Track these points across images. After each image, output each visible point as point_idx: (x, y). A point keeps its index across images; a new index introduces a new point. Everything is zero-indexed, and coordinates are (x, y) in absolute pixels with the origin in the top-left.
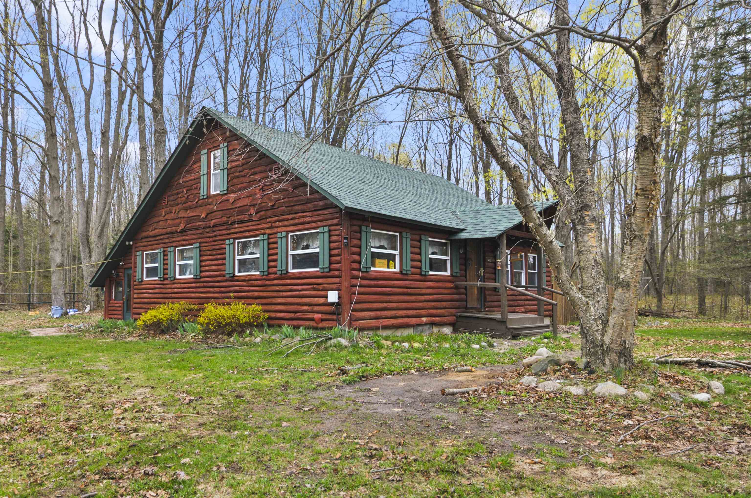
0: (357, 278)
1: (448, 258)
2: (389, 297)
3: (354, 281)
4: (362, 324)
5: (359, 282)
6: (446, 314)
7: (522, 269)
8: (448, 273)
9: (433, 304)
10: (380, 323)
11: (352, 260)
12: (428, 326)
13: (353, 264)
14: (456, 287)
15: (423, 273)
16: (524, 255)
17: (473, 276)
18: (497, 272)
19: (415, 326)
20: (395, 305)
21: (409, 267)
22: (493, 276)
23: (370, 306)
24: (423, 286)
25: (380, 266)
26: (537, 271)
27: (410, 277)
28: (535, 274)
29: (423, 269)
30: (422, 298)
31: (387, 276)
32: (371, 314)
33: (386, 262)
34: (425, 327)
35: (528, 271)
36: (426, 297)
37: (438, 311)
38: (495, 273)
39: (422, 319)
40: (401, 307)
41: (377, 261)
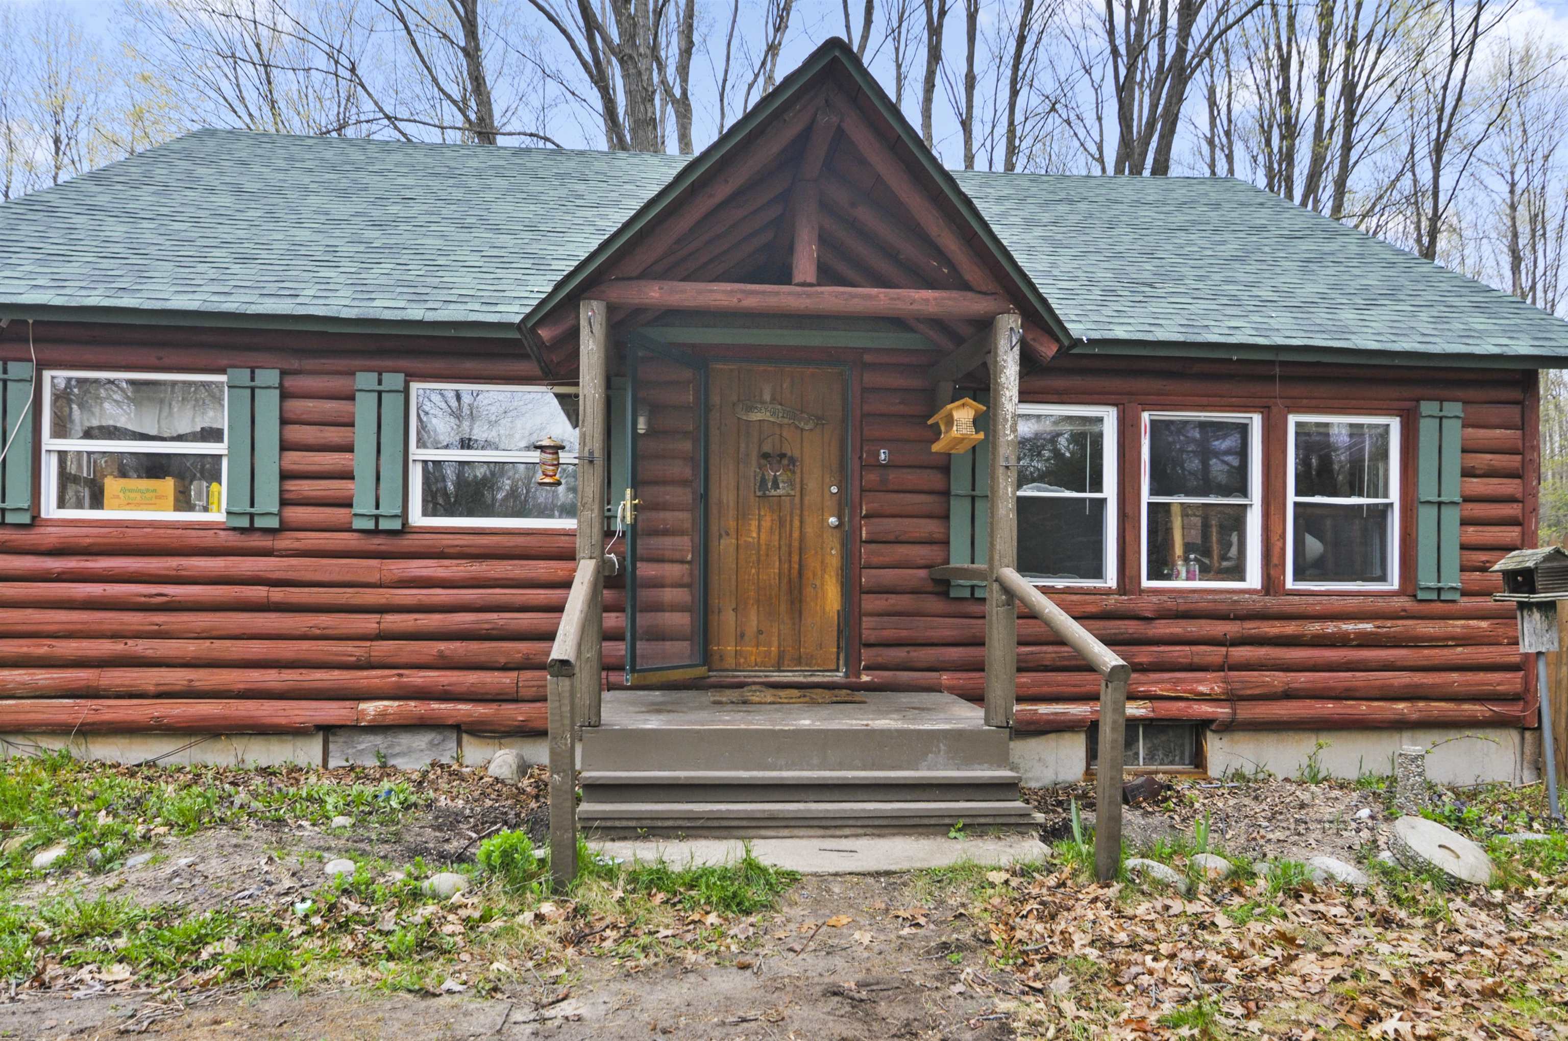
2: (157, 618)
6: (524, 692)
7: (1242, 489)
12: (424, 737)
15: (358, 524)
16: (1256, 422)
17: (810, 530)
18: (959, 511)
19: (327, 730)
20: (191, 648)
21: (268, 500)
22: (930, 527)
23: (41, 648)
24: (374, 578)
25: (130, 505)
26: (1394, 495)
27: (286, 542)
28: (1382, 512)
29: (363, 505)
30: (368, 623)
31: (134, 537)
32: (43, 677)
33: (168, 485)
34: (405, 740)
35: (1291, 497)
36: (393, 621)
37: (471, 678)
38: (946, 517)
39: (363, 706)
40: (227, 656)
41: (112, 485)
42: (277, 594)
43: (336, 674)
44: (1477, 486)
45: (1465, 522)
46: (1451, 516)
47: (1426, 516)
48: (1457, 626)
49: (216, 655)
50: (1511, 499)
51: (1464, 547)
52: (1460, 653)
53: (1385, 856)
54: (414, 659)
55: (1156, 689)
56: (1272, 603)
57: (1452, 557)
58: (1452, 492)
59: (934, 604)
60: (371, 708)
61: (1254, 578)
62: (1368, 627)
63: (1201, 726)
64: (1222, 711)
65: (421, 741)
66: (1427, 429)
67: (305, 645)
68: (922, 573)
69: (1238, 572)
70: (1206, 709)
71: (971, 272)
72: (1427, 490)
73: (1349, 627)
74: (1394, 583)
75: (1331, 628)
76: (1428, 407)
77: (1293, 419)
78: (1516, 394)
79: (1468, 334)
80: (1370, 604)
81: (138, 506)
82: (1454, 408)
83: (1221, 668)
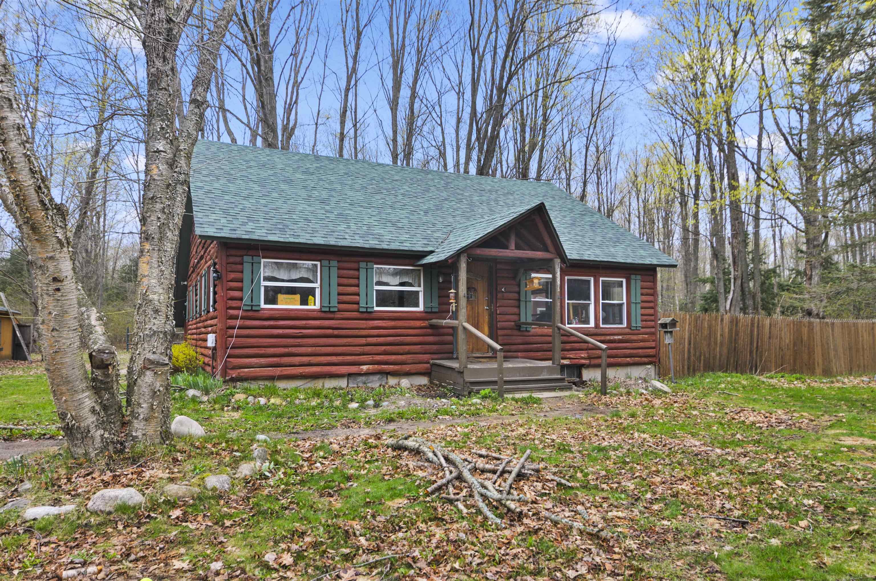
0: (236, 318)
1: (421, 289)
2: (299, 340)
3: (231, 322)
4: (244, 372)
5: (238, 323)
6: (408, 361)
7: (589, 299)
8: (421, 308)
9: (384, 348)
10: (278, 371)
11: (229, 296)
12: (378, 376)
13: (230, 302)
14: (432, 327)
15: (361, 310)
16: (592, 279)
17: (480, 310)
18: (522, 305)
19: (350, 375)
20: (310, 350)
21: (334, 303)
22: (515, 310)
23: (262, 351)
24: (364, 326)
25: (287, 303)
26: (625, 301)
27: (338, 315)
28: (621, 305)
29: (363, 304)
30: (363, 341)
31: (293, 314)
32: (263, 361)
33: (298, 297)
34: (371, 378)
35: (601, 301)
36: (370, 340)
37: (393, 357)
38: (519, 307)
39: (362, 367)
40: (320, 352)
41: (280, 297)
42: (336, 332)
43: (353, 357)
44: (645, 298)
45: (642, 308)
46: (639, 306)
47: (633, 306)
48: (641, 337)
49: (317, 352)
50: (651, 302)
51: (642, 315)
52: (641, 344)
53: (650, 389)
54: (376, 352)
55: (571, 356)
56: (598, 331)
57: (639, 318)
58: (639, 301)
59: (516, 332)
60: (365, 368)
61: (592, 324)
62: (620, 337)
63: (582, 366)
64: (587, 362)
65: (376, 378)
66: (633, 282)
67: (344, 348)
68: (513, 323)
69: (588, 322)
70: (583, 361)
71: (551, 248)
72: (633, 300)
73: (616, 337)
74: (625, 325)
75: (612, 338)
76: (633, 277)
77: (601, 279)
78: (652, 273)
79: (642, 257)
80: (620, 331)
81: (289, 304)
82: (639, 277)
83: (586, 350)
